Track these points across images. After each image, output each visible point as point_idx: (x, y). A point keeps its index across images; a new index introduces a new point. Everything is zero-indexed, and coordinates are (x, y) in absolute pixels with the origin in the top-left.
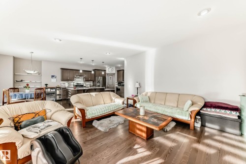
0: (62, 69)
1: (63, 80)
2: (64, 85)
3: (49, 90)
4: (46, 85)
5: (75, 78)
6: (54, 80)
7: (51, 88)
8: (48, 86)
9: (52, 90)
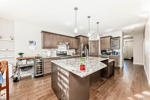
0: (43, 32)
1: (44, 48)
2: (45, 54)
3: (24, 62)
4: (21, 54)
5: (59, 46)
6: (32, 47)
7: (28, 59)
8: (24, 56)
9: (28, 62)
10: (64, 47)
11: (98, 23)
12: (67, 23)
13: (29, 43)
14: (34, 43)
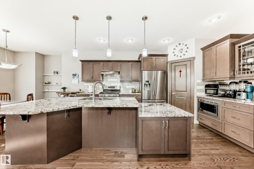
8: (66, 90)
10: (115, 80)
11: (146, 18)
12: (100, 40)
13: (72, 76)
14: (77, 75)
